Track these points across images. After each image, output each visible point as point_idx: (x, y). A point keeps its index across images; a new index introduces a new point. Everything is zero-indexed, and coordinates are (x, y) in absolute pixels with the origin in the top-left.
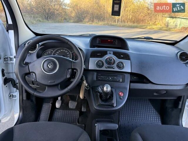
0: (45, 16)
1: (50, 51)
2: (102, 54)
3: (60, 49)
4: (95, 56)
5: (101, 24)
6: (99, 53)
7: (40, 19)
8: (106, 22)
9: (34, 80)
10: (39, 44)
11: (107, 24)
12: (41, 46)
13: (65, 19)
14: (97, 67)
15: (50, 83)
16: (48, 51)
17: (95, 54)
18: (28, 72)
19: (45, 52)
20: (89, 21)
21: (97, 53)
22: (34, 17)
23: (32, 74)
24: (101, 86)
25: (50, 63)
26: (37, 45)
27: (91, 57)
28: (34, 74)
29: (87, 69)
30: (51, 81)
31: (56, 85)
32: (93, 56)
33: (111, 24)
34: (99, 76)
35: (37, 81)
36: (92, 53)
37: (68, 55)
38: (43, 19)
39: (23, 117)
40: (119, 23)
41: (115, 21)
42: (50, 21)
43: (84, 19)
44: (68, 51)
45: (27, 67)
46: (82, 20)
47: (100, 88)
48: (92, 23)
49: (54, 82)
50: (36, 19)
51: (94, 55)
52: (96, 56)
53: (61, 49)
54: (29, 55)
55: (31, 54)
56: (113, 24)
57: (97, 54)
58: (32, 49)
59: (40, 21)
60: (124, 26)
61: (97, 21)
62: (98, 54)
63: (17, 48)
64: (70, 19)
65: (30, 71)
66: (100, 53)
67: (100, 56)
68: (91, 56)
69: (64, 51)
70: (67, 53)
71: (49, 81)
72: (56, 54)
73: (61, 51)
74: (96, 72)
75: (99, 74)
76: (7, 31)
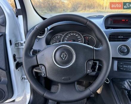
0: (49, 9)
1: (60, 35)
2: (124, 37)
3: (69, 33)
4: (115, 39)
5: (92, 12)
6: (120, 35)
7: (46, 11)
8: (96, 10)
9: (43, 74)
10: (47, 28)
11: (96, 11)
12: (50, 30)
13: (64, 10)
15: (64, 80)
18: (36, 64)
19: (54, 37)
20: (82, 10)
21: (117, 35)
22: (42, 10)
23: (41, 67)
24: (127, 80)
25: (64, 52)
26: (46, 29)
27: (110, 41)
28: (43, 67)
33: (100, 11)
35: (47, 77)
36: (110, 36)
37: (79, 39)
38: (48, 11)
40: (106, 10)
41: (103, 8)
42: (53, 12)
43: (78, 9)
44: (79, 34)
45: (35, 58)
46: (77, 9)
48: (84, 11)
49: (70, 79)
50: (43, 12)
51: (113, 38)
52: (117, 39)
54: (38, 41)
55: (39, 39)
56: (101, 10)
58: (41, 34)
59: (46, 13)
60: (112, 12)
61: (89, 9)
62: (119, 37)
63: (26, 33)
64: (67, 10)
65: (39, 64)
67: (122, 39)
68: (109, 39)
69: (74, 34)
70: (78, 37)
71: (63, 77)
72: (66, 39)
73: (70, 35)
74: (117, 60)
75: (121, 63)
76: (17, 16)
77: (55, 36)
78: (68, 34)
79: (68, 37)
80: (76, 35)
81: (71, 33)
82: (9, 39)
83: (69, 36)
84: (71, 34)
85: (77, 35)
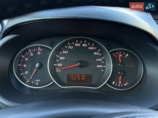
53: (74, 40)
69: (84, 45)
70: (95, 53)
72: (61, 58)
73: (71, 47)
77: (27, 50)
78: (66, 43)
79: (66, 52)
80: (88, 46)
81: (75, 43)
83: (69, 50)
84: (77, 45)
85: (90, 46)
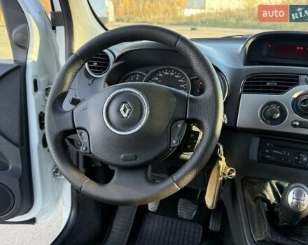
1: (139, 74)
2: (280, 84)
3: (161, 70)
4: (259, 87)
6: (270, 80)
9: (84, 148)
14: (265, 122)
15: (125, 159)
16: (133, 74)
17: (260, 83)
18: (70, 126)
19: (126, 78)
21: (264, 79)
23: (81, 134)
24: (274, 182)
27: (245, 91)
28: (84, 134)
29: (233, 125)
30: (127, 155)
31: (142, 167)
32: (253, 87)
34: (269, 148)
35: (90, 153)
36: (248, 80)
37: (181, 86)
39: (77, 220)
44: (181, 74)
45: (70, 114)
47: (269, 188)
49: (136, 158)
51: (255, 84)
52: (263, 87)
53: (164, 70)
57: (265, 83)
58: (99, 68)
62: (268, 84)
65: (76, 126)
66: (275, 80)
67: (275, 88)
68: (245, 87)
69: (171, 74)
70: (180, 81)
71: (122, 154)
73: (161, 75)
74: (258, 137)
75: (268, 144)
76: (54, 28)
77: (129, 76)
78: (157, 72)
79: (157, 79)
80: (175, 75)
82: (33, 77)
83: (159, 77)
84: (166, 73)
85: (177, 74)
